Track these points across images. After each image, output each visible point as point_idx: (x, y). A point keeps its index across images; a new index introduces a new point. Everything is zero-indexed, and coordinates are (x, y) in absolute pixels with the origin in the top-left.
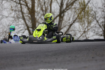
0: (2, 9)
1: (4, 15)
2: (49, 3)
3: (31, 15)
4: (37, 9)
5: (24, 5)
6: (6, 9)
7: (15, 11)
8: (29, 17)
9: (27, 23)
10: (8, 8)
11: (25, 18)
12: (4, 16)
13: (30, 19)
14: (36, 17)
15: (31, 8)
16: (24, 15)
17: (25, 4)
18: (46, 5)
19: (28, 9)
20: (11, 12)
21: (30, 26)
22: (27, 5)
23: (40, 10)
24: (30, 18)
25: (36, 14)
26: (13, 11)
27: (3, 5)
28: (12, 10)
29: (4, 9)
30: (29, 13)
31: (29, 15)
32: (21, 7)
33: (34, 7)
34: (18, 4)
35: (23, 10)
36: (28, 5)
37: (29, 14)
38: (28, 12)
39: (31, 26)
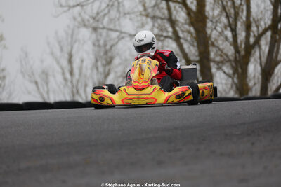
0: (117, 16)
1: (123, 30)
3: (195, 29)
4: (212, 10)
5: (176, 2)
6: (128, 13)
7: (154, 18)
8: (189, 32)
9: (187, 51)
10: (134, 13)
11: (181, 35)
12: (125, 33)
13: (195, 38)
14: (209, 31)
15: (195, 9)
16: (177, 29)
21: (193, 58)
22: (184, 3)
24: (194, 35)
26: (149, 19)
27: (121, 5)
29: (125, 14)
32: (169, 9)
33: (204, 6)
35: (173, 17)
37: (190, 26)
39: (197, 59)
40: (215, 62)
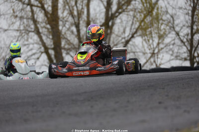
2: (85, 2)
3: (51, 26)
4: (62, 13)
5: (37, 6)
6: (3, 14)
7: (21, 18)
8: (48, 29)
9: (45, 41)
10: (7, 14)
11: (41, 31)
13: (49, 32)
14: (60, 28)
15: (51, 12)
16: (38, 26)
17: (39, 5)
18: (78, 5)
19: (46, 13)
20: (13, 20)
21: (49, 47)
22: (43, 7)
23: (68, 15)
24: (50, 30)
25: (61, 23)
26: (18, 19)
28: (14, 16)
30: (47, 22)
31: (48, 26)
32: (32, 11)
33: (57, 9)
34: (25, 6)
35: (35, 16)
36: (46, 6)
37: (46, 24)
38: (46, 19)
39: (53, 46)
40: (65, 49)
